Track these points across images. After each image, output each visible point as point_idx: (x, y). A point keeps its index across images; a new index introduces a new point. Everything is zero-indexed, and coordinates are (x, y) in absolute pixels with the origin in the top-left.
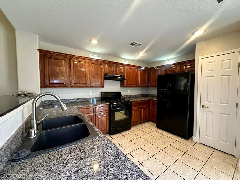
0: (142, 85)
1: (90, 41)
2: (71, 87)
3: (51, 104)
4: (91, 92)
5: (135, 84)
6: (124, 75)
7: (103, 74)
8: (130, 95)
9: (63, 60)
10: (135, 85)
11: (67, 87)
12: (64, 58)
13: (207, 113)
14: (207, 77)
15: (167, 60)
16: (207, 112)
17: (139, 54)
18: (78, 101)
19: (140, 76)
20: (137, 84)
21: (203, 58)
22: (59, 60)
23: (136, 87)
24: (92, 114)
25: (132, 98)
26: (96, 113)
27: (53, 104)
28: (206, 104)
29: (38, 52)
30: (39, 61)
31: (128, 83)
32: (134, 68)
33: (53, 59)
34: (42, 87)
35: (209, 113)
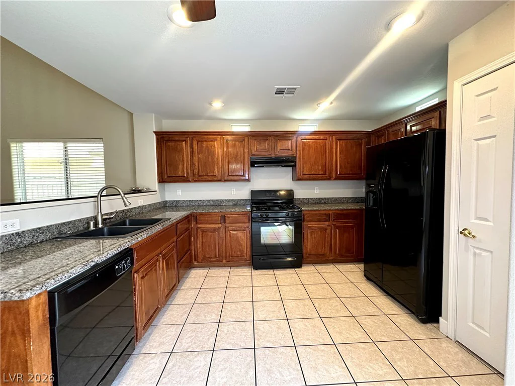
0: (349, 174)
1: (211, 104)
2: (195, 181)
3: (176, 206)
4: (233, 190)
5: (326, 172)
6: (293, 155)
7: (246, 156)
8: (319, 199)
9: (184, 141)
10: (325, 174)
11: (189, 181)
12: (184, 139)
13: (475, 254)
14: (477, 140)
15: (419, 103)
16: (477, 251)
17: (321, 105)
18: (212, 203)
19: (340, 153)
20: (331, 173)
21: (465, 82)
22: (178, 143)
23: (329, 179)
24: (220, 225)
25: (325, 203)
26: (227, 225)
27: (178, 206)
28: (472, 224)
29: (155, 135)
30: (155, 147)
31: (305, 171)
32: (322, 137)
33: (171, 141)
34: (159, 182)
35: (480, 255)
